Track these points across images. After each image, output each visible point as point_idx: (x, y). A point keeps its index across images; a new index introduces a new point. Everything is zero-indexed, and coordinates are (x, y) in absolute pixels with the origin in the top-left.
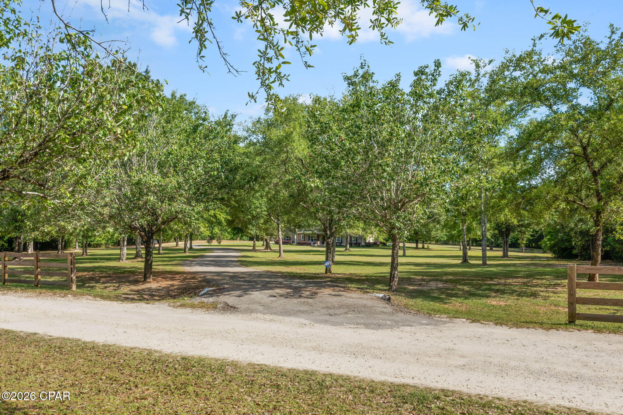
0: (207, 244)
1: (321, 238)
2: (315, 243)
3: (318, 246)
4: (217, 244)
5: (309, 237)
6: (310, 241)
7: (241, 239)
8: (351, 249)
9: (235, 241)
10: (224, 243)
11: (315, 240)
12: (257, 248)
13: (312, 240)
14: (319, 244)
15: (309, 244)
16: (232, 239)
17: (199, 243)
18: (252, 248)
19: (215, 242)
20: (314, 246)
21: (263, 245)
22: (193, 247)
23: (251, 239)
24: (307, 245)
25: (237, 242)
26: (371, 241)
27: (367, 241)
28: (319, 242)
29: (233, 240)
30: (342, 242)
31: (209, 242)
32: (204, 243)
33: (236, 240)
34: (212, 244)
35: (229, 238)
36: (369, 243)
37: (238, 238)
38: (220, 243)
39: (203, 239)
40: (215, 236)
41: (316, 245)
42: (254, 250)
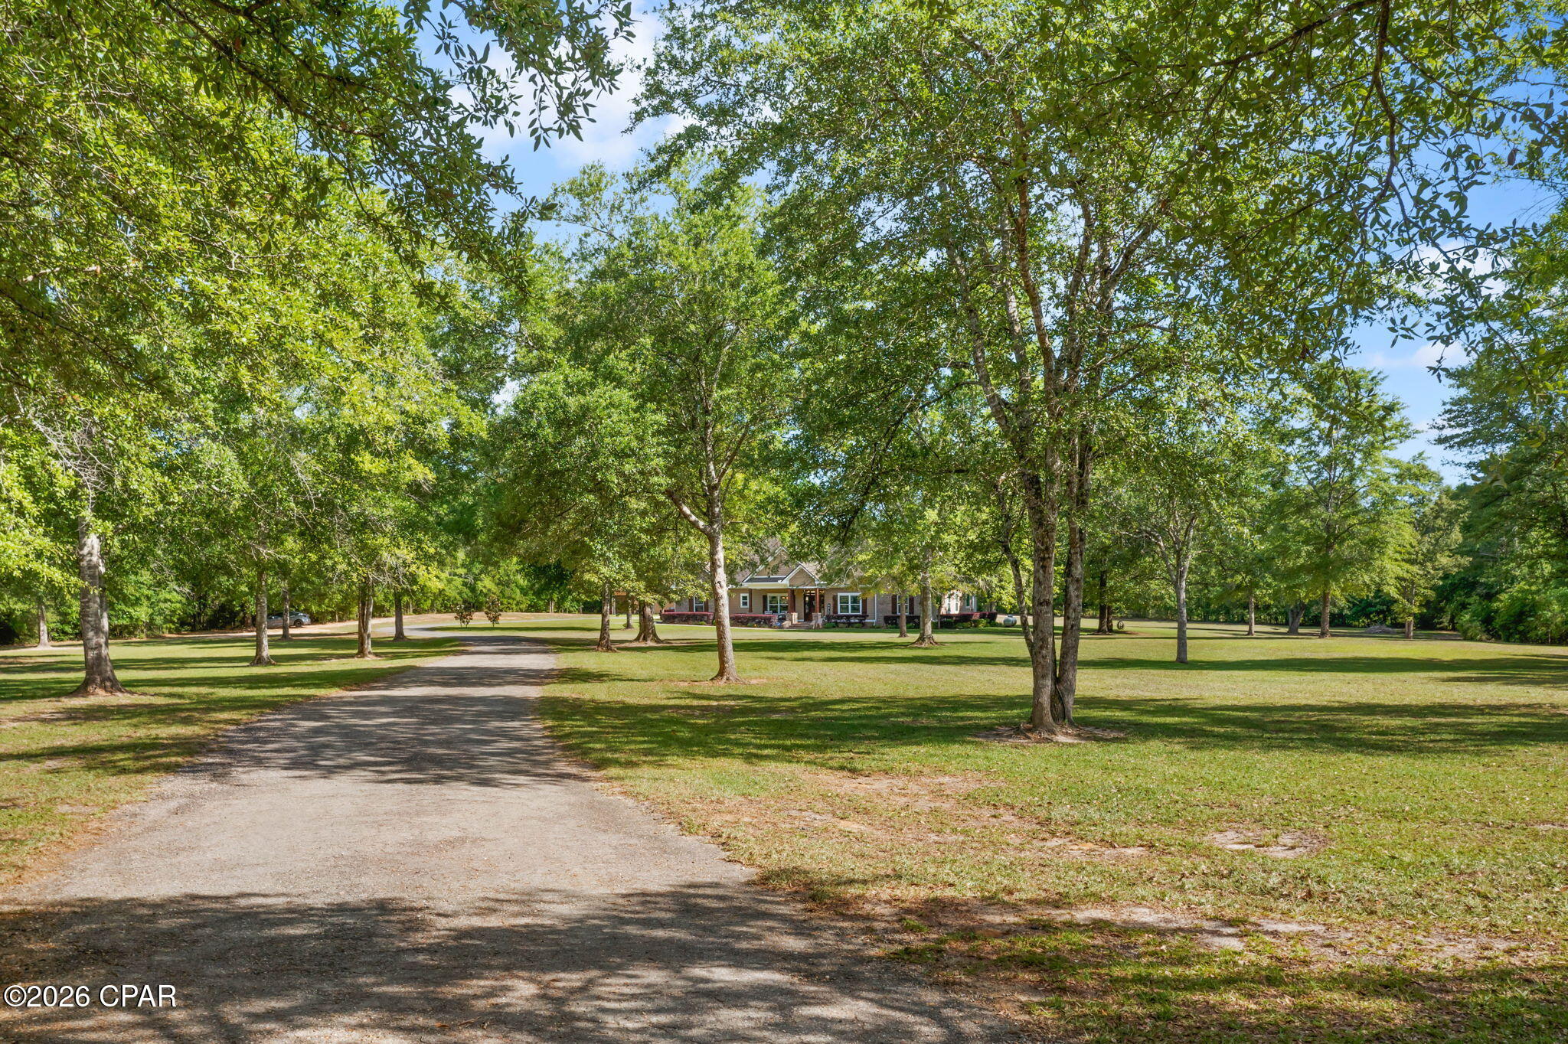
0: (457, 624)
1: (800, 603)
2: (783, 619)
3: (794, 628)
4: (489, 624)
5: (765, 598)
6: (768, 613)
7: (559, 608)
8: (939, 637)
9: (544, 614)
10: (508, 619)
11: (784, 608)
12: (613, 636)
13: (774, 610)
14: (795, 622)
15: (766, 622)
16: (533, 608)
17: (435, 620)
18: (596, 635)
19: (479, 619)
20: (781, 628)
21: (628, 626)
22: (406, 633)
23: (589, 608)
24: (759, 625)
25: (550, 618)
26: (954, 611)
27: (943, 611)
28: (795, 615)
29: (538, 611)
30: (865, 616)
31: (462, 618)
32: (449, 620)
33: (547, 611)
34: (472, 624)
35: (523, 606)
36: (948, 616)
37: (552, 606)
38: (495, 619)
39: (446, 609)
40: (482, 599)
41: (787, 623)
42: (604, 643)
